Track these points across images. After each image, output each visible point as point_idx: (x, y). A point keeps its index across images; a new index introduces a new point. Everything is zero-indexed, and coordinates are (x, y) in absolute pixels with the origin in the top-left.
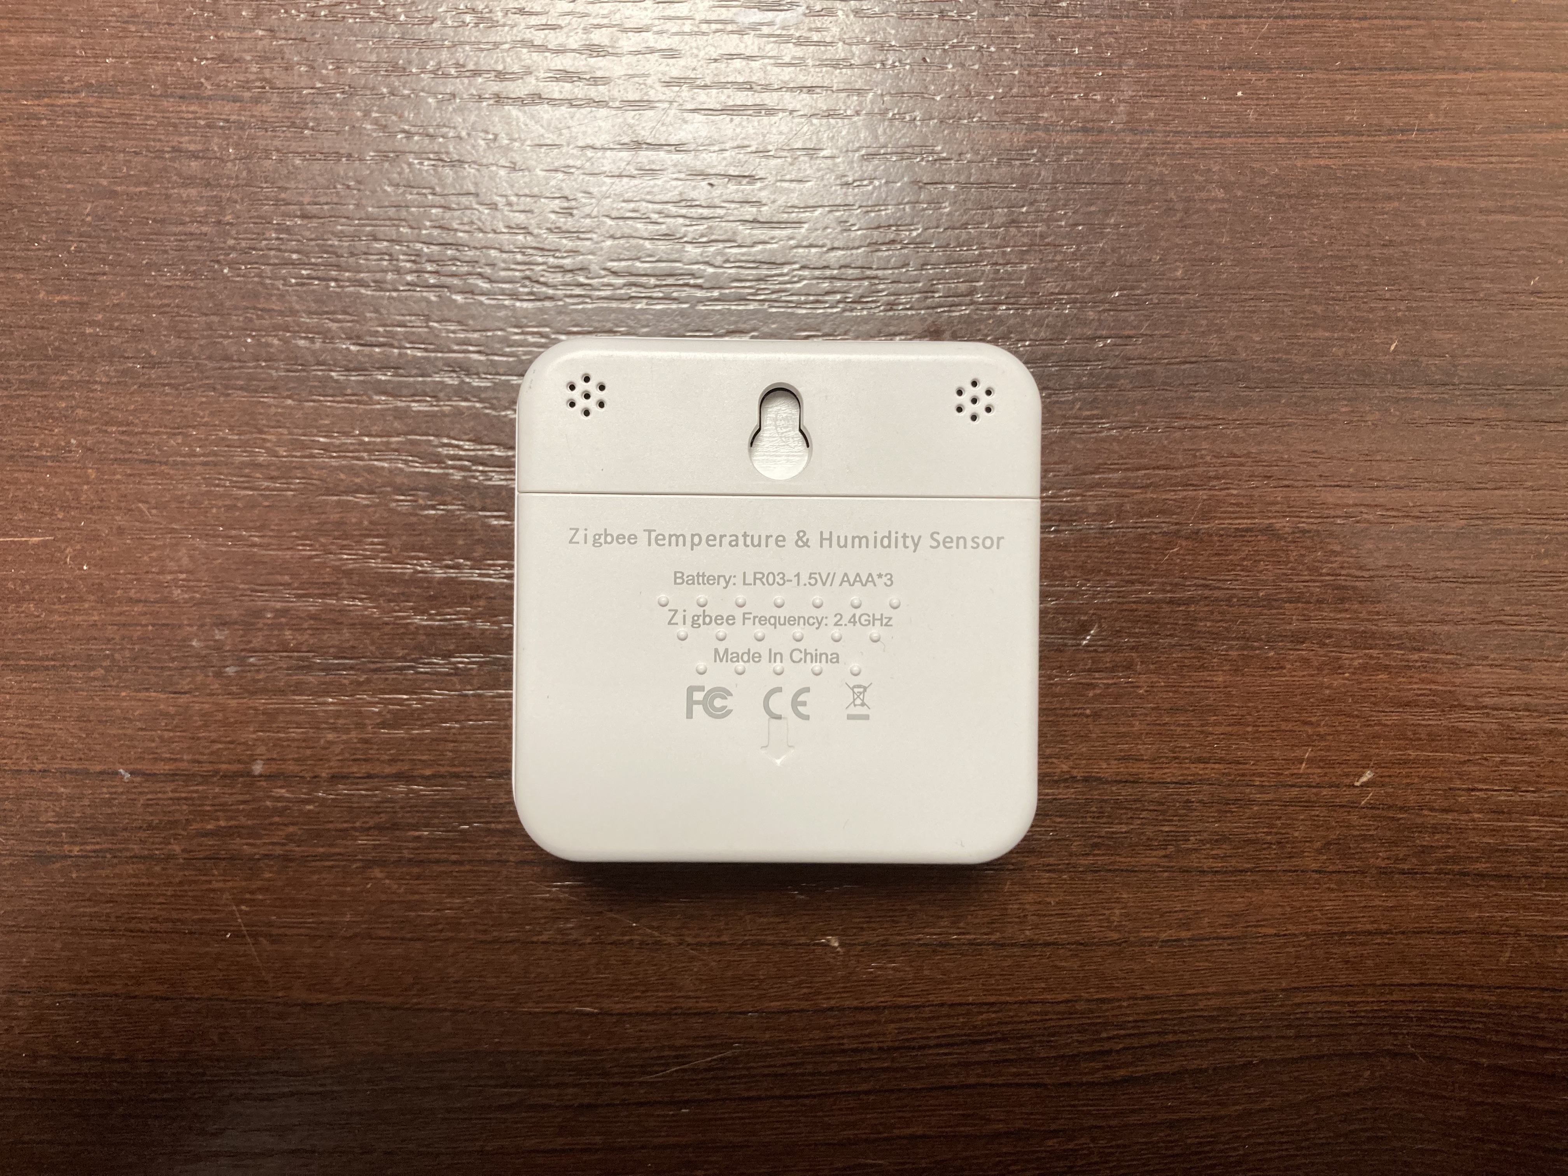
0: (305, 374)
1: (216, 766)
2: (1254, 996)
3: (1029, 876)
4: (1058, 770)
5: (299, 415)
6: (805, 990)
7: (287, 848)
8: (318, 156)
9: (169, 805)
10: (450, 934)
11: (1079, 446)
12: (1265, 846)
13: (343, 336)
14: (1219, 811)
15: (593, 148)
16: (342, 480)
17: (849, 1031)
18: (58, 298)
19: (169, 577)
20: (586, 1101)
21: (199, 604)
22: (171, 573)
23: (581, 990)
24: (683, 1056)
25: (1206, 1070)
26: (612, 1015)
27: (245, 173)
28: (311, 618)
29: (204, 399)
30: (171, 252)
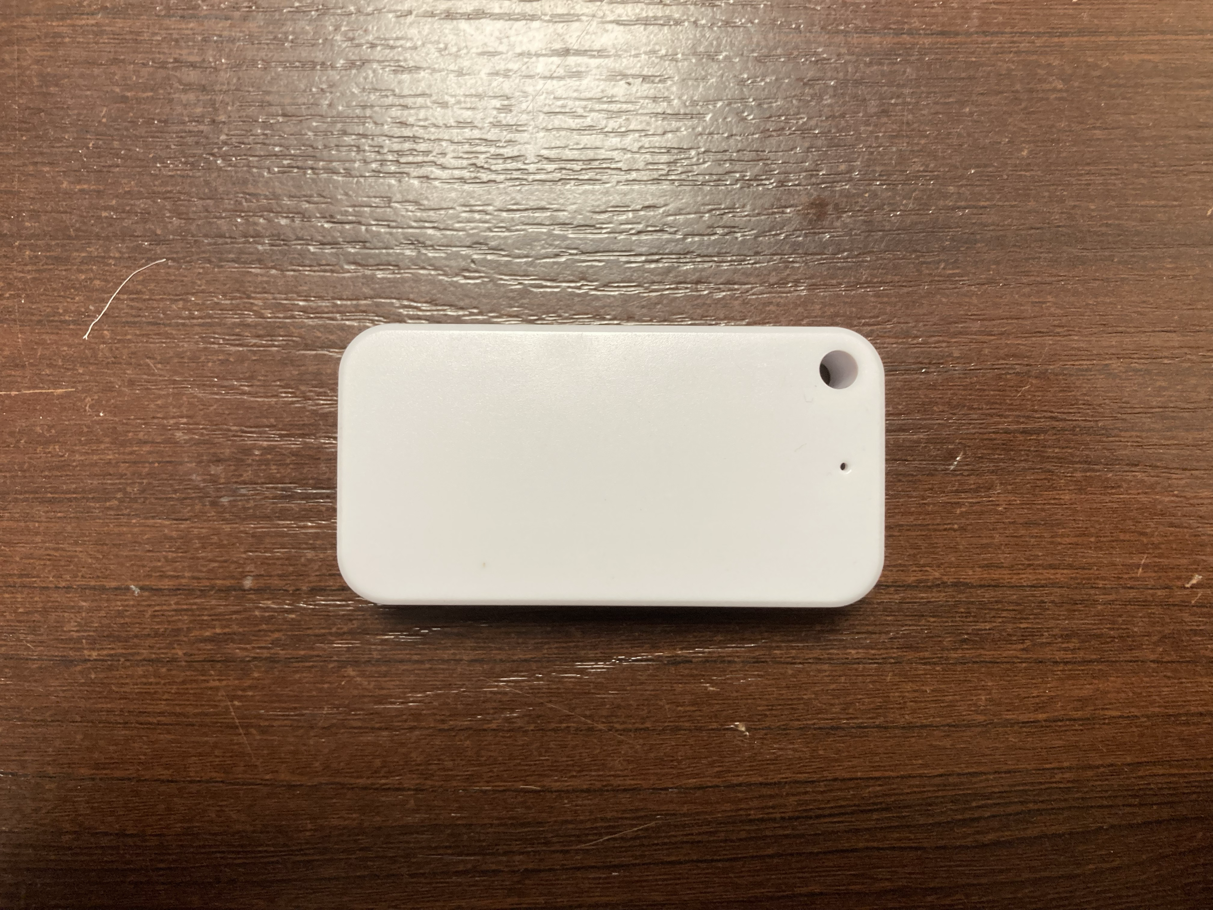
0: (286, 248)
2: (1102, 769)
4: (931, 577)
5: (280, 282)
7: (272, 651)
8: (297, 64)
10: (413, 724)
11: (944, 300)
12: (1108, 640)
13: (318, 215)
14: (1068, 610)
15: (529, 55)
16: (319, 338)
17: (755, 803)
18: (78, 187)
19: (172, 422)
20: (530, 866)
21: (198, 443)
22: (174, 417)
24: (613, 827)
25: (1064, 834)
26: (552, 792)
27: (235, 80)
28: (293, 455)
29: (201, 271)
30: (173, 147)
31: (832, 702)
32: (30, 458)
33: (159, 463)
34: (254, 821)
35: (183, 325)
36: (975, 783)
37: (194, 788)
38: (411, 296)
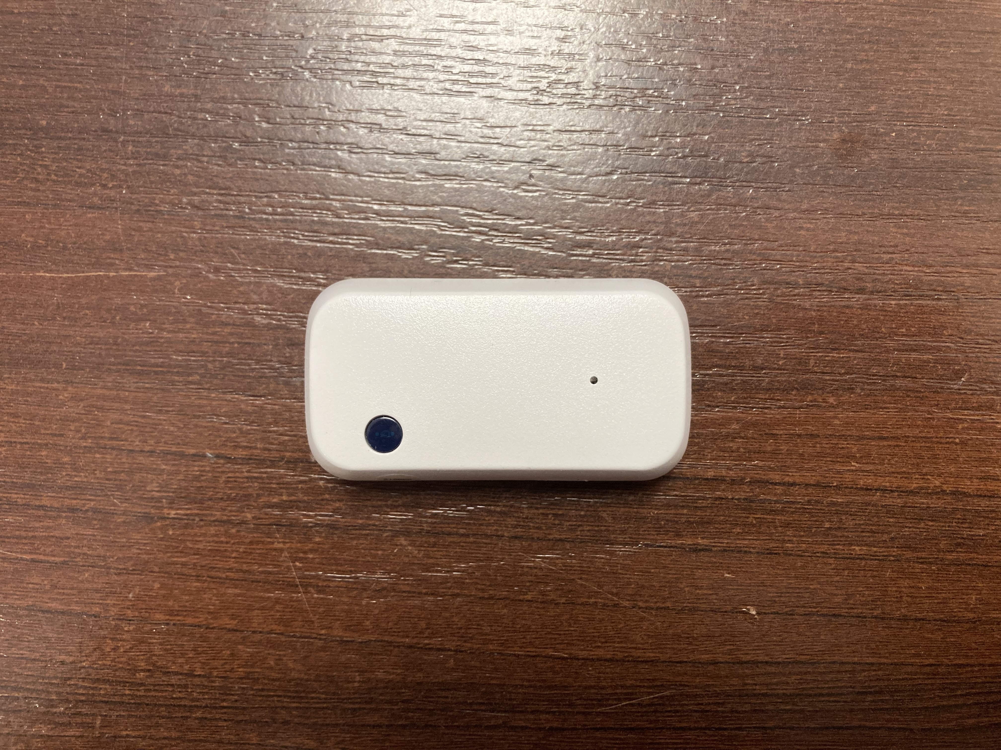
1: (282, 454)
3: (905, 566)
4: (932, 485)
6: (728, 647)
7: (333, 519)
9: (244, 483)
10: (457, 591)
11: (959, 234)
16: (388, 238)
17: (761, 679)
18: (178, 91)
20: (555, 725)
21: (275, 328)
22: (254, 303)
23: (555, 639)
24: (632, 694)
26: (578, 659)
29: (285, 172)
30: (265, 58)
31: (836, 592)
32: (124, 333)
33: (239, 343)
34: (309, 670)
35: (267, 220)
36: (962, 674)
37: (258, 637)
38: (475, 205)
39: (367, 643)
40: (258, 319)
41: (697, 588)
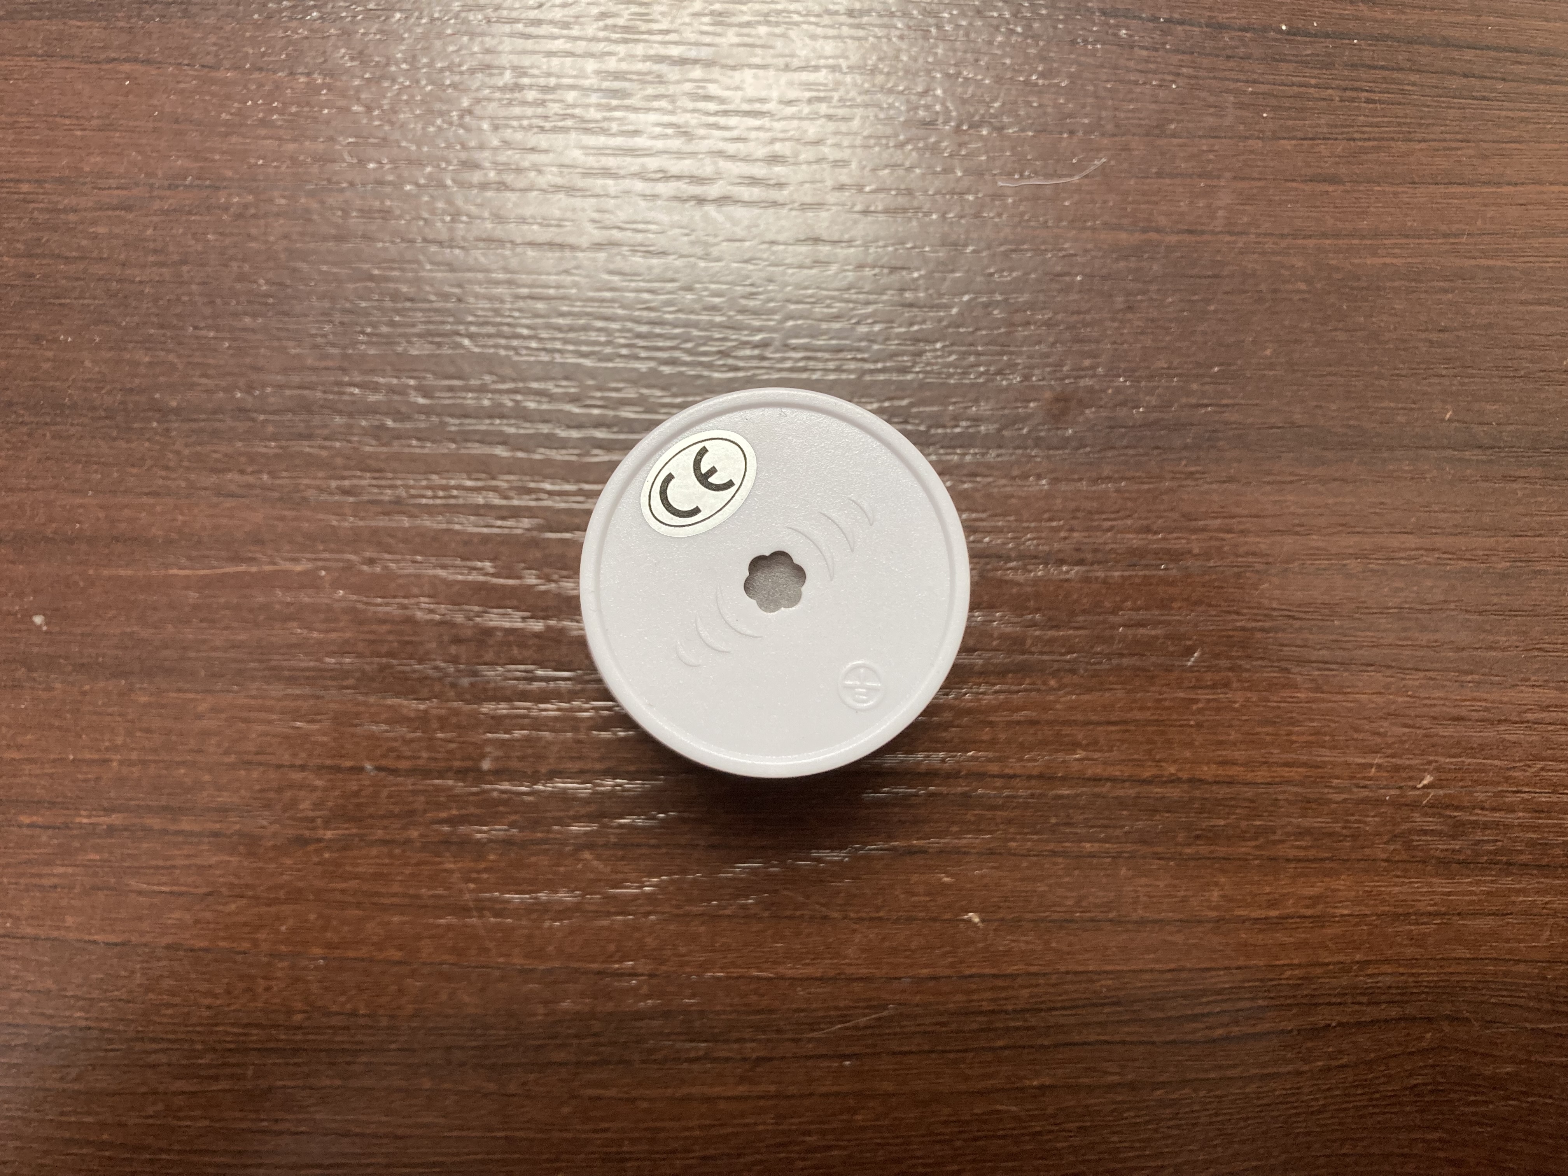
1: (451, 763)
2: (1331, 967)
3: (1141, 862)
4: (1166, 773)
6: (950, 960)
9: (408, 797)
10: (649, 908)
11: (1185, 497)
12: (1340, 838)
14: (1302, 808)
15: (777, 243)
16: (564, 521)
21: (439, 624)
22: (415, 597)
23: (760, 957)
24: (847, 1016)
25: (1292, 1031)
26: (785, 979)
28: (535, 637)
31: (1067, 894)
32: (268, 635)
33: (398, 642)
34: (486, 1004)
35: (427, 504)
36: (1205, 979)
37: (428, 969)
39: (550, 971)
40: (419, 615)
41: (913, 894)
